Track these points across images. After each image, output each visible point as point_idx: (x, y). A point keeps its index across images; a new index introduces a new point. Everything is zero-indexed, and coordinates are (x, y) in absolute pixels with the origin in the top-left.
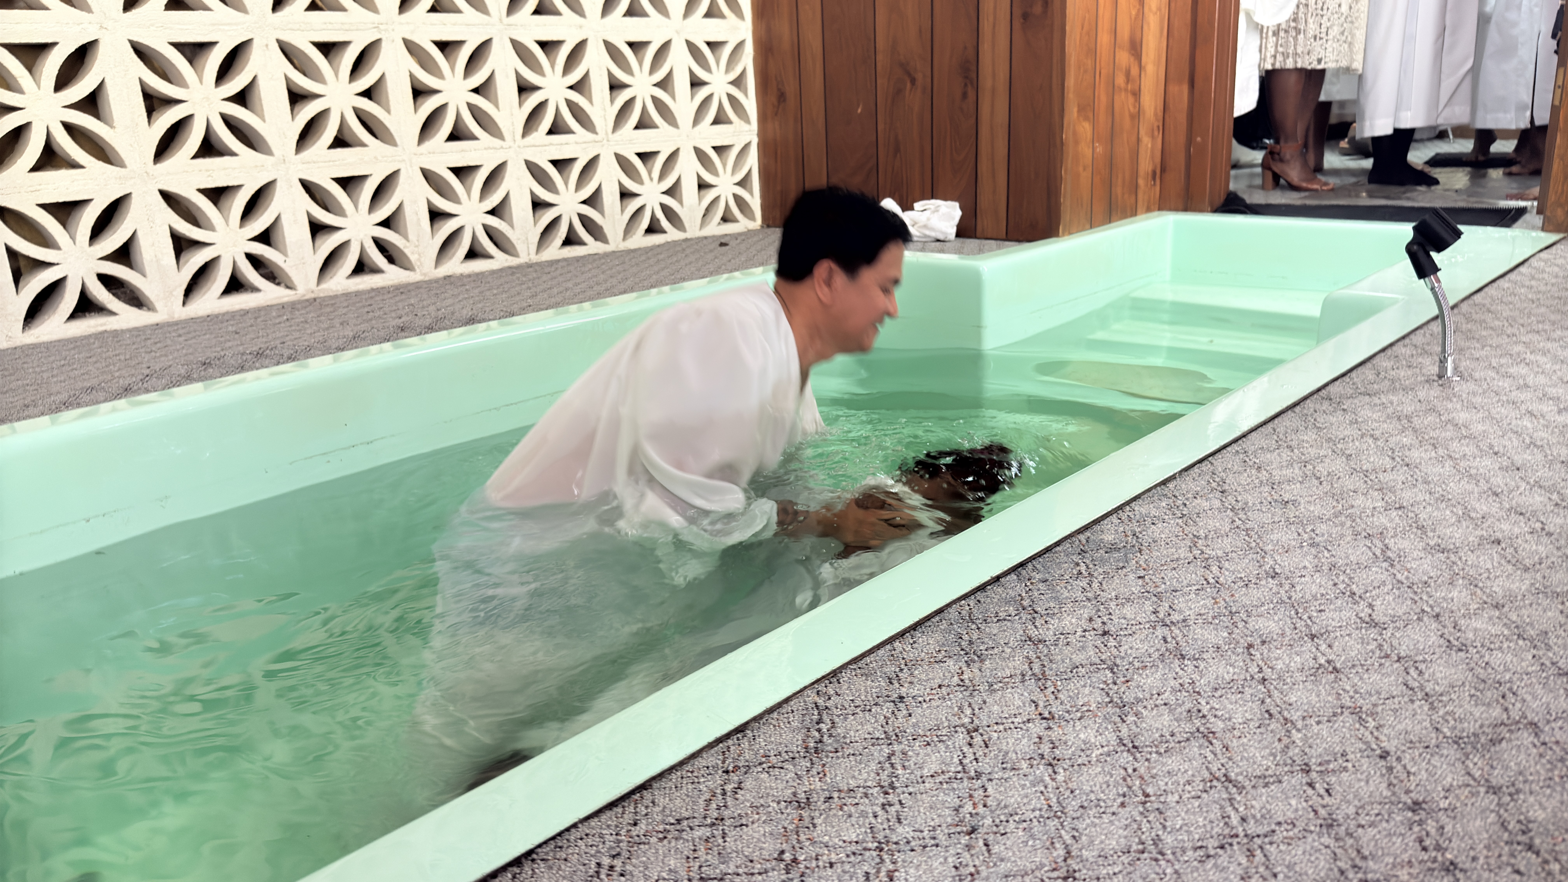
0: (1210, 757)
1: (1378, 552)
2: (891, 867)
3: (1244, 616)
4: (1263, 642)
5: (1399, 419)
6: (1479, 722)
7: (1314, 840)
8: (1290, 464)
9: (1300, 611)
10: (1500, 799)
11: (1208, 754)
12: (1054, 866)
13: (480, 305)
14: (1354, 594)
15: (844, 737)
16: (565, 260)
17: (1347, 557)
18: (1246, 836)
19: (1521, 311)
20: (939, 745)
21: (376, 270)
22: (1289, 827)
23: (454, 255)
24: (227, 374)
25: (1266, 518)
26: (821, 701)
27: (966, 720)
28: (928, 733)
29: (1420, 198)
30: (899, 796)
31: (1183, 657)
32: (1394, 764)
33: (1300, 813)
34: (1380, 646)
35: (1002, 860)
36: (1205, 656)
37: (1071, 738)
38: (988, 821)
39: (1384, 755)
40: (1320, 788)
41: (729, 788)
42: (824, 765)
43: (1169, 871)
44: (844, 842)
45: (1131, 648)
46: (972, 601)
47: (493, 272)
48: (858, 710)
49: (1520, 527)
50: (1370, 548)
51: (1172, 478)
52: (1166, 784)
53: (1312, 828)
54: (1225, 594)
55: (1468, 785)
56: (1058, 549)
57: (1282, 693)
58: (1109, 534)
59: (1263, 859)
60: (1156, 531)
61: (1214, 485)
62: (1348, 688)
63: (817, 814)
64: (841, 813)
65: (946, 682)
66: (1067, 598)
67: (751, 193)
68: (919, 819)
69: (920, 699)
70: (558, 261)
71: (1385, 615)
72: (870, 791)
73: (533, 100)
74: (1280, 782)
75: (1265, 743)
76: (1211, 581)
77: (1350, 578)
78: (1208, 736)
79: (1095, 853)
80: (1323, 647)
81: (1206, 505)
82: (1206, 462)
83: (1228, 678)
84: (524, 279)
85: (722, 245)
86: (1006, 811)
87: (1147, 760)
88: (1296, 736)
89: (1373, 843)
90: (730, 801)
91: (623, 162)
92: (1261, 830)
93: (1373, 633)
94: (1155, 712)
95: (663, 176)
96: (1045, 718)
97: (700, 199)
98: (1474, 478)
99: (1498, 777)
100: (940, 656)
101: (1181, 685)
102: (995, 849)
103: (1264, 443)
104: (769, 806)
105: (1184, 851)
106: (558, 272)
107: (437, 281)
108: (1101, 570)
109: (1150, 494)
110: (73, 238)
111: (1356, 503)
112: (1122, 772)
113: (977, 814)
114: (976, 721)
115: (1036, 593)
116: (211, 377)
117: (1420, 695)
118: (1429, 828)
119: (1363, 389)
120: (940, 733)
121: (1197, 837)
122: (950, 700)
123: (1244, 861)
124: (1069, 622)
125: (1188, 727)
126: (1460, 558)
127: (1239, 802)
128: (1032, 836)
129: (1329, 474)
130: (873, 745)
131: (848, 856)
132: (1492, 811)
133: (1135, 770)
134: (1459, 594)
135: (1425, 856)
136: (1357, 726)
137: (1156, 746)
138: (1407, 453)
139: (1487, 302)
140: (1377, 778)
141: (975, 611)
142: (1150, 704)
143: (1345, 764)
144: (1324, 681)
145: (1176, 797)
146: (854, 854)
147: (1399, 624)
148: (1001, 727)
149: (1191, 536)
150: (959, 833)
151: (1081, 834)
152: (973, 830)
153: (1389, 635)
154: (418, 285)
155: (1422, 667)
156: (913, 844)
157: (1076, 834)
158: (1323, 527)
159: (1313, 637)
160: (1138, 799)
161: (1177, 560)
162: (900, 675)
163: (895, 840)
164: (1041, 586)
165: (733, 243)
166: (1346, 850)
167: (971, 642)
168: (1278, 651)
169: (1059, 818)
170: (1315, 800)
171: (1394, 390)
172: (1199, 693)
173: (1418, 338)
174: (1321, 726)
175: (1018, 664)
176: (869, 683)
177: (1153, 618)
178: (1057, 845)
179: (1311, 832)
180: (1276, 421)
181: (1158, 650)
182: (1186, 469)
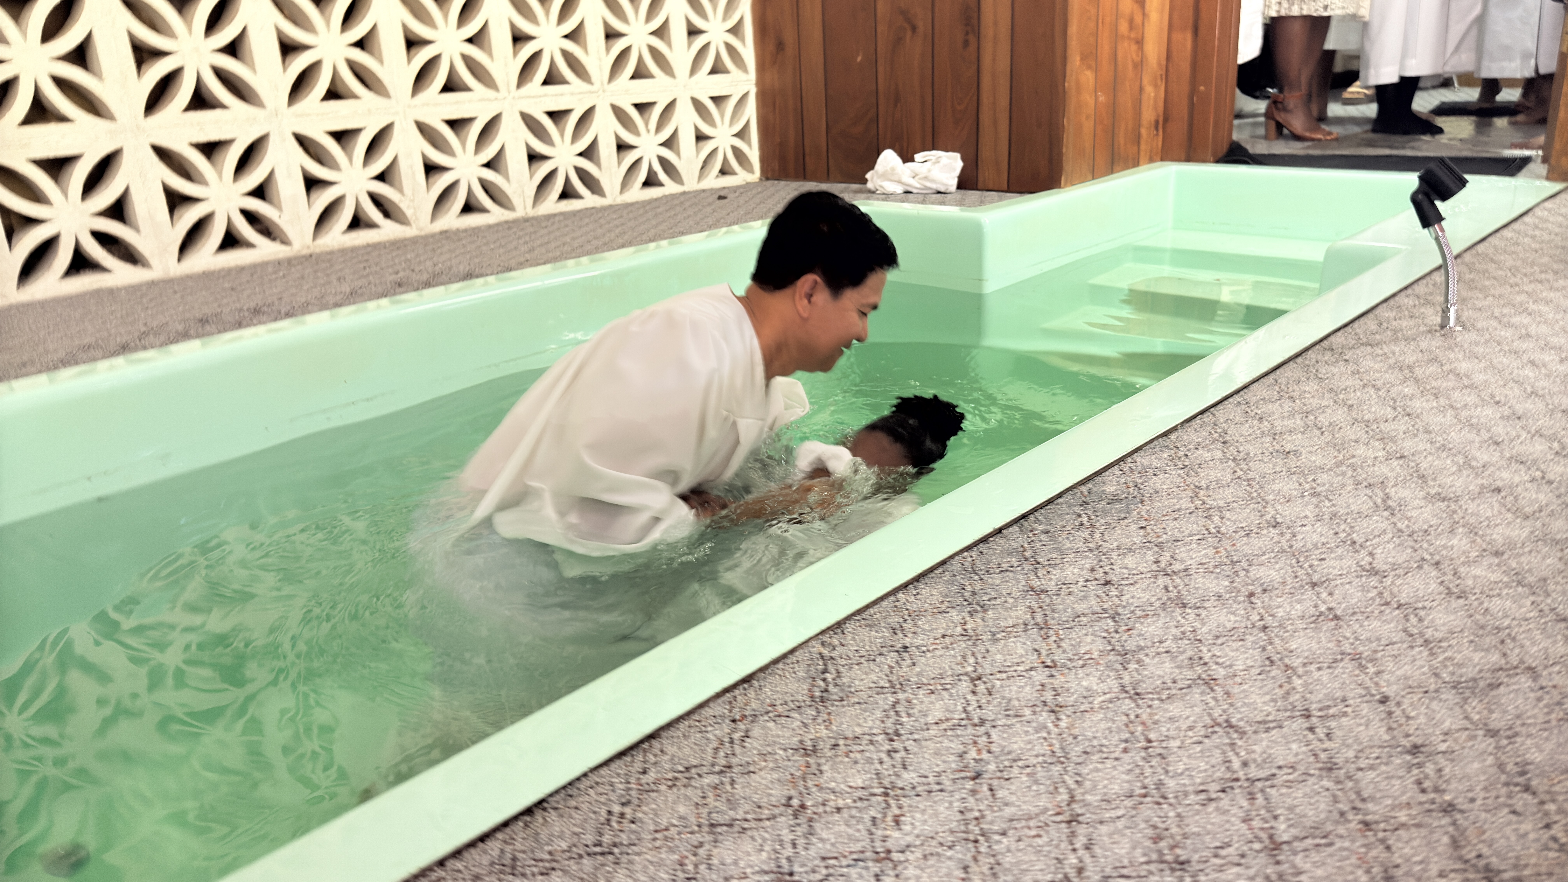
0: (1212, 703)
1: (1379, 501)
2: (897, 812)
3: (1244, 564)
4: (1265, 591)
5: (1401, 369)
6: (1478, 668)
7: (1314, 784)
8: (1292, 415)
9: (1302, 559)
10: (1498, 742)
11: (1210, 700)
12: (1058, 810)
13: (477, 261)
14: (1354, 542)
15: (850, 686)
16: (561, 214)
17: (1348, 507)
18: (1248, 779)
19: (1524, 261)
20: (944, 693)
21: (371, 225)
22: (1290, 771)
23: (449, 209)
24: (225, 330)
25: (1268, 468)
26: (825, 652)
27: (970, 669)
28: (932, 682)
29: (1425, 147)
30: (903, 742)
31: (1184, 606)
32: (1394, 709)
33: (1300, 757)
34: (1380, 594)
35: (1006, 804)
36: (1207, 604)
37: (1073, 685)
38: (992, 767)
39: (1384, 700)
40: (1321, 732)
41: (736, 736)
42: (829, 714)
43: (1172, 814)
44: (851, 787)
45: (1133, 597)
46: (974, 553)
47: (489, 227)
48: (862, 660)
49: (1520, 476)
50: (1371, 497)
51: (1174, 429)
52: (1168, 730)
53: (1312, 772)
54: (1227, 544)
55: (1467, 729)
56: (1060, 500)
57: (1282, 640)
58: (1111, 485)
59: (1264, 803)
60: (1157, 482)
61: (1216, 435)
62: (1348, 635)
63: (823, 761)
64: (847, 759)
65: (949, 632)
66: (1069, 549)
67: (749, 144)
68: (924, 766)
69: (924, 649)
70: (554, 216)
71: (1386, 563)
72: (876, 738)
73: (528, 50)
74: (1281, 727)
75: (1266, 689)
76: (1213, 531)
77: (1352, 527)
78: (1210, 683)
79: (1099, 798)
80: (1324, 595)
81: (1207, 455)
82: (1208, 414)
83: (1229, 625)
84: (521, 233)
85: (721, 198)
86: (1010, 757)
87: (1150, 706)
88: (1297, 682)
89: (1372, 786)
90: (738, 749)
91: (619, 113)
92: (1262, 774)
93: (1374, 581)
94: (1156, 659)
95: (659, 127)
96: (1047, 667)
97: (698, 151)
98: (1476, 428)
99: (1497, 720)
100: (943, 607)
101: (1183, 633)
102: (1000, 794)
103: (1265, 394)
104: (776, 754)
105: (1186, 794)
106: (555, 226)
107: (433, 236)
108: (1102, 521)
109: (1152, 445)
110: (65, 194)
111: (1358, 452)
112: (1124, 718)
113: (981, 760)
114: (980, 670)
115: (1038, 545)
116: (209, 334)
117: (1420, 641)
118: (1427, 770)
119: (1365, 340)
120: (943, 681)
121: (1198, 781)
122: (954, 649)
123: (1245, 804)
124: (1071, 572)
125: (1190, 674)
126: (1460, 507)
127: (1240, 747)
128: (1036, 782)
129: (1330, 424)
130: (878, 694)
131: (855, 801)
132: (1491, 754)
133: (1137, 716)
134: (1459, 542)
135: (1423, 798)
136: (1357, 672)
137: (1158, 693)
138: (1409, 403)
139: (1491, 251)
140: (1376, 723)
141: (977, 562)
142: (1151, 651)
143: (1346, 709)
144: (1325, 628)
145: (1177, 743)
146: (861, 799)
147: (1400, 572)
148: (1004, 676)
149: (1192, 486)
150: (963, 778)
151: (1085, 779)
152: (977, 776)
153: (1389, 583)
154: (414, 241)
155: (1422, 613)
156: (919, 789)
157: (1079, 779)
158: (1325, 476)
159: (1314, 585)
160: (1139, 745)
161: (1179, 510)
162: (904, 625)
163: (901, 785)
164: (1044, 537)
165: (731, 196)
166: (1346, 793)
167: (974, 593)
168: (1279, 600)
169: (1062, 763)
170: (1316, 745)
171: (1396, 340)
172: (1200, 640)
173: (1420, 289)
174: (1321, 673)
175: (1020, 613)
176: (873, 633)
177: (1154, 567)
178: (1061, 790)
179: (1311, 775)
180: (1278, 372)
181: (1159, 599)
182: (1188, 420)
